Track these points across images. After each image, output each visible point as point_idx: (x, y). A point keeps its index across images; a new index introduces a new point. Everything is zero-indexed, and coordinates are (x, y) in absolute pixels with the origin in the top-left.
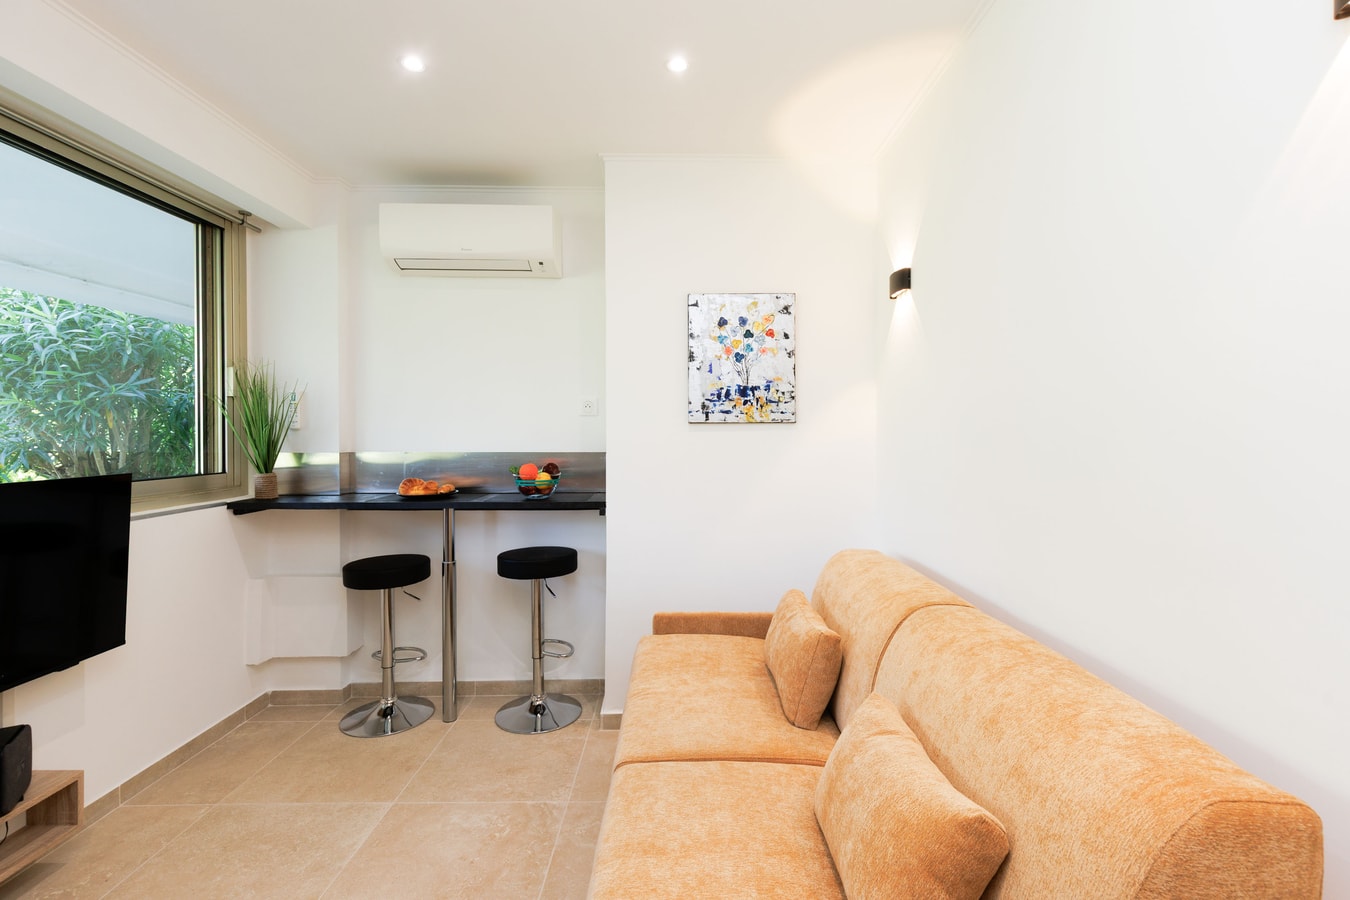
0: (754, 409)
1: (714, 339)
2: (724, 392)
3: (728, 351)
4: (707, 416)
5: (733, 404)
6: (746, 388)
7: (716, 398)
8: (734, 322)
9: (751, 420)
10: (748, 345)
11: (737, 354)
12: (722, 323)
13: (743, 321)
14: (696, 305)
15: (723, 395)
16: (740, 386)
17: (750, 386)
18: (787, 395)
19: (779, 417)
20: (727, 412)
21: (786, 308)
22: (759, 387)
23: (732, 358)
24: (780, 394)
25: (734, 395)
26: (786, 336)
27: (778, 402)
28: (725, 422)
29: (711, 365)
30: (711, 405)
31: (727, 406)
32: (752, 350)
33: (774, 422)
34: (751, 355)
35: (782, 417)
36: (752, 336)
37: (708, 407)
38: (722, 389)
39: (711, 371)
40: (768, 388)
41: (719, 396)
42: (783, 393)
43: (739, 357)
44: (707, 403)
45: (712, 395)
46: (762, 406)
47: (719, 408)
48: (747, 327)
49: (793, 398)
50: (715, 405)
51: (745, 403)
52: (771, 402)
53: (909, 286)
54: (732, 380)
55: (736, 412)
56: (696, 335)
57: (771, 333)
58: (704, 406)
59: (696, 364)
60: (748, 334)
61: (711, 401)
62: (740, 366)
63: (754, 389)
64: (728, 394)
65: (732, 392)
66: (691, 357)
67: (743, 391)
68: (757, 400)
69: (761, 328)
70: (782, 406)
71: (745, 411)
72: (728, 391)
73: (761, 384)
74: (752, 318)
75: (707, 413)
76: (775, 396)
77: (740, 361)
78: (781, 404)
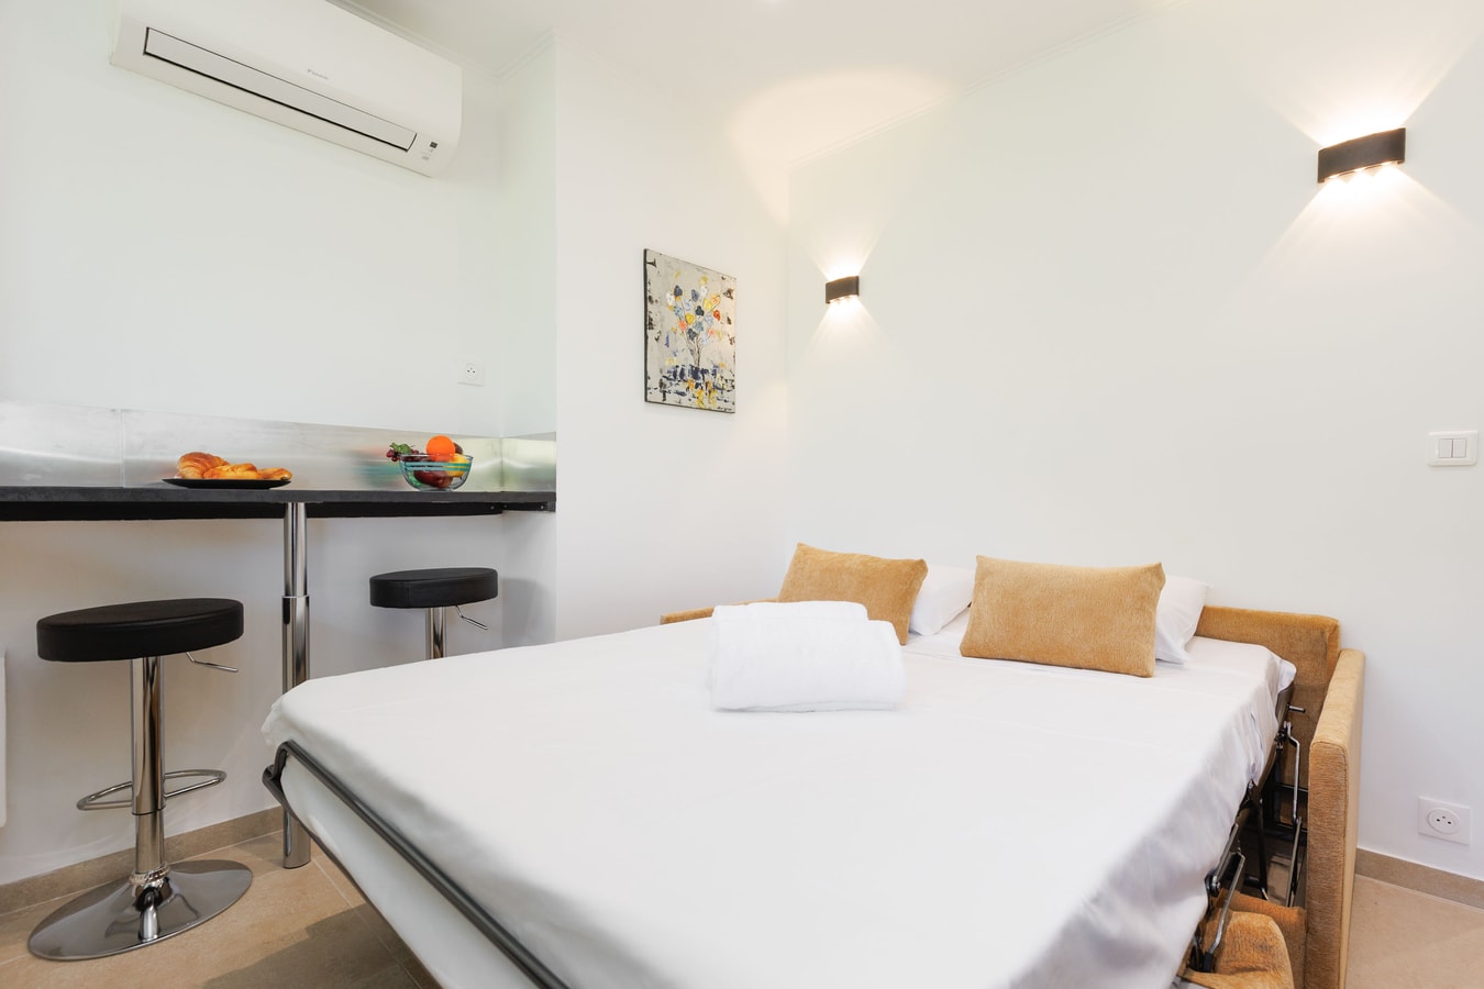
0: (703, 393)
1: (670, 307)
2: (679, 370)
3: (682, 325)
4: (664, 396)
5: (687, 385)
6: (697, 369)
7: (672, 377)
8: (687, 293)
9: (702, 406)
10: (700, 323)
11: (690, 330)
12: (678, 292)
13: (696, 296)
14: (656, 266)
15: (677, 375)
16: (692, 367)
17: (701, 368)
18: (729, 383)
19: (722, 405)
20: (682, 394)
21: (729, 292)
22: (708, 371)
23: (686, 336)
24: (723, 381)
25: (688, 377)
26: (729, 321)
28: (679, 405)
29: (668, 338)
30: (668, 383)
31: (682, 387)
32: (702, 329)
33: (719, 410)
34: (702, 335)
35: (725, 405)
36: (702, 313)
37: (665, 385)
38: (677, 367)
39: (667, 345)
40: (714, 374)
41: (675, 375)
42: (726, 380)
43: (692, 335)
44: (664, 380)
45: (669, 372)
46: (710, 392)
47: (673, 389)
48: (698, 303)
49: (733, 387)
50: (671, 384)
51: (697, 386)
52: (718, 388)
53: (857, 293)
54: (685, 360)
55: (689, 395)
56: (654, 299)
57: (717, 315)
58: (661, 384)
59: (654, 333)
60: (700, 312)
61: (667, 379)
62: (694, 345)
63: (704, 372)
64: (682, 374)
65: (686, 372)
66: (650, 325)
67: (695, 373)
68: (706, 385)
69: (710, 307)
70: (726, 394)
71: (697, 395)
72: (682, 370)
73: (710, 367)
74: (702, 294)
75: (664, 393)
76: (720, 383)
77: (692, 339)
78: (724, 392)
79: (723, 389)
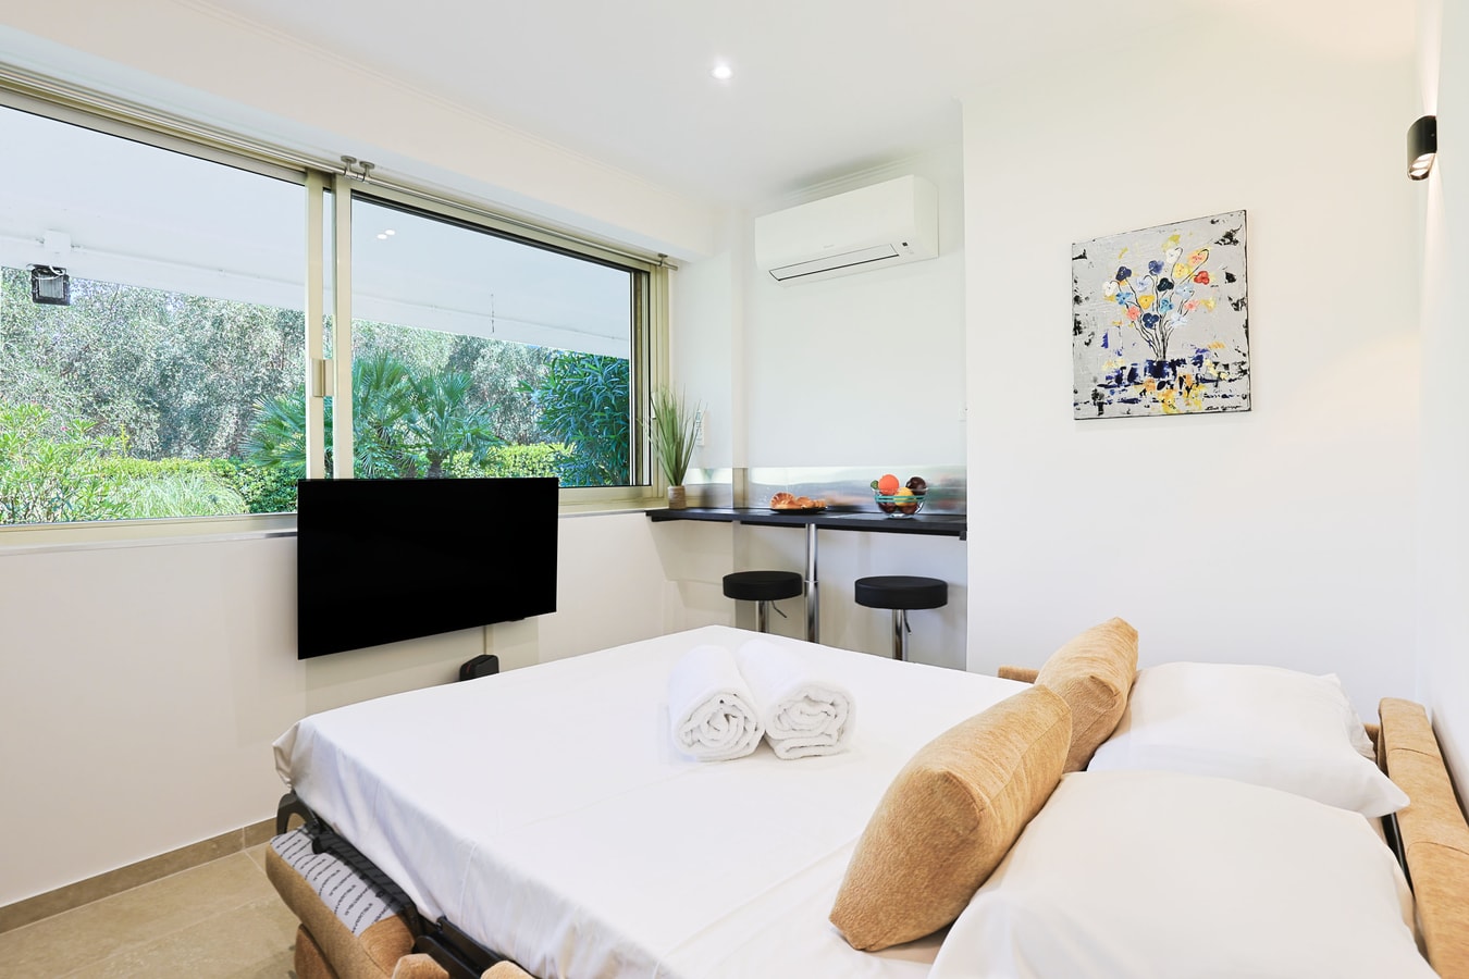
0: (1175, 393)
1: (1111, 299)
2: (1126, 373)
3: (1132, 313)
4: (1101, 409)
5: (1140, 388)
6: (1161, 364)
7: (1114, 383)
8: (1140, 270)
9: (1171, 410)
10: (1167, 301)
11: (1147, 316)
12: (1123, 274)
13: (1156, 267)
14: (1083, 256)
15: (1125, 377)
16: (1151, 362)
17: (1168, 360)
18: (1234, 370)
19: (1218, 402)
20: (1133, 401)
21: (1229, 235)
22: (1184, 361)
23: (1139, 325)
24: (1220, 368)
25: (1142, 376)
26: (1230, 278)
27: (1216, 381)
28: (1128, 416)
29: (1106, 337)
30: (1106, 392)
31: (1132, 392)
32: (1171, 307)
33: (1211, 410)
34: (1172, 316)
35: (1226, 403)
36: (1171, 286)
37: (1102, 396)
38: (1125, 368)
39: (1105, 345)
40: (1198, 361)
41: (1119, 379)
42: (1226, 366)
43: (1149, 320)
44: (1100, 390)
45: (1108, 378)
46: (1188, 389)
47: (1119, 396)
48: (1161, 275)
49: (1245, 372)
50: (1112, 393)
51: (1161, 386)
52: (1204, 381)
53: (1436, 146)
54: (1139, 354)
55: (1147, 400)
56: (1083, 298)
57: (1203, 278)
58: (1096, 395)
59: (1084, 337)
60: (1165, 285)
61: (1106, 387)
62: (1154, 332)
63: (1174, 364)
64: (1133, 375)
65: (1140, 372)
66: (1077, 329)
67: (1157, 370)
68: (1181, 380)
69: (1186, 273)
70: (1224, 387)
71: (1160, 398)
72: (1133, 370)
73: (1188, 355)
74: (1171, 260)
75: (1101, 406)
76: (1213, 372)
77: (1151, 326)
78: (1223, 383)
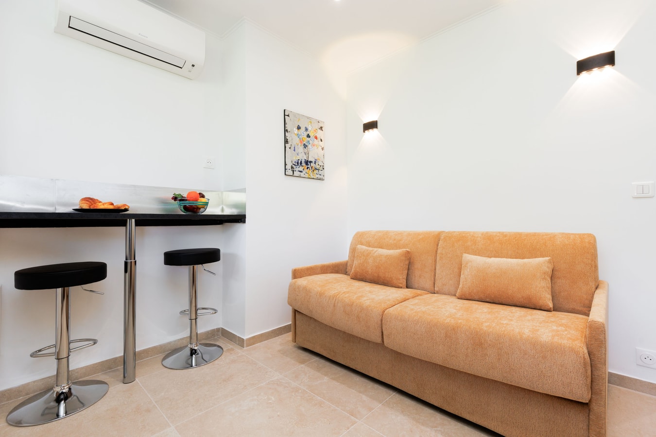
0: (310, 171)
1: (295, 134)
3: (301, 142)
4: (293, 173)
5: (303, 168)
6: (307, 161)
7: (297, 164)
8: (303, 128)
9: (310, 177)
10: (309, 141)
11: (304, 144)
12: (299, 128)
13: (307, 129)
14: (289, 115)
15: (299, 163)
16: (305, 160)
17: (309, 160)
19: (319, 177)
20: (301, 172)
21: (321, 128)
23: (303, 147)
25: (304, 164)
26: (321, 140)
28: (300, 177)
29: (295, 147)
30: (295, 167)
31: (301, 169)
32: (310, 144)
33: (317, 179)
34: (310, 146)
36: (310, 137)
38: (299, 160)
39: (294, 150)
40: (315, 163)
42: (320, 166)
43: (305, 146)
44: (293, 166)
45: (295, 162)
46: (313, 171)
47: (297, 169)
48: (308, 132)
49: (323, 168)
50: (296, 167)
51: (307, 168)
52: (317, 169)
53: (377, 128)
54: (303, 157)
55: (304, 172)
56: (289, 130)
57: (316, 138)
59: (289, 145)
60: (308, 136)
61: (295, 165)
62: (306, 150)
63: (311, 162)
64: (301, 163)
65: (303, 162)
66: (287, 141)
67: (307, 163)
68: (312, 168)
69: (313, 134)
71: (307, 172)
72: (301, 161)
73: (313, 160)
74: (310, 128)
75: (293, 171)
76: (318, 167)
77: (305, 148)
78: (320, 171)
79: (319, 170)
